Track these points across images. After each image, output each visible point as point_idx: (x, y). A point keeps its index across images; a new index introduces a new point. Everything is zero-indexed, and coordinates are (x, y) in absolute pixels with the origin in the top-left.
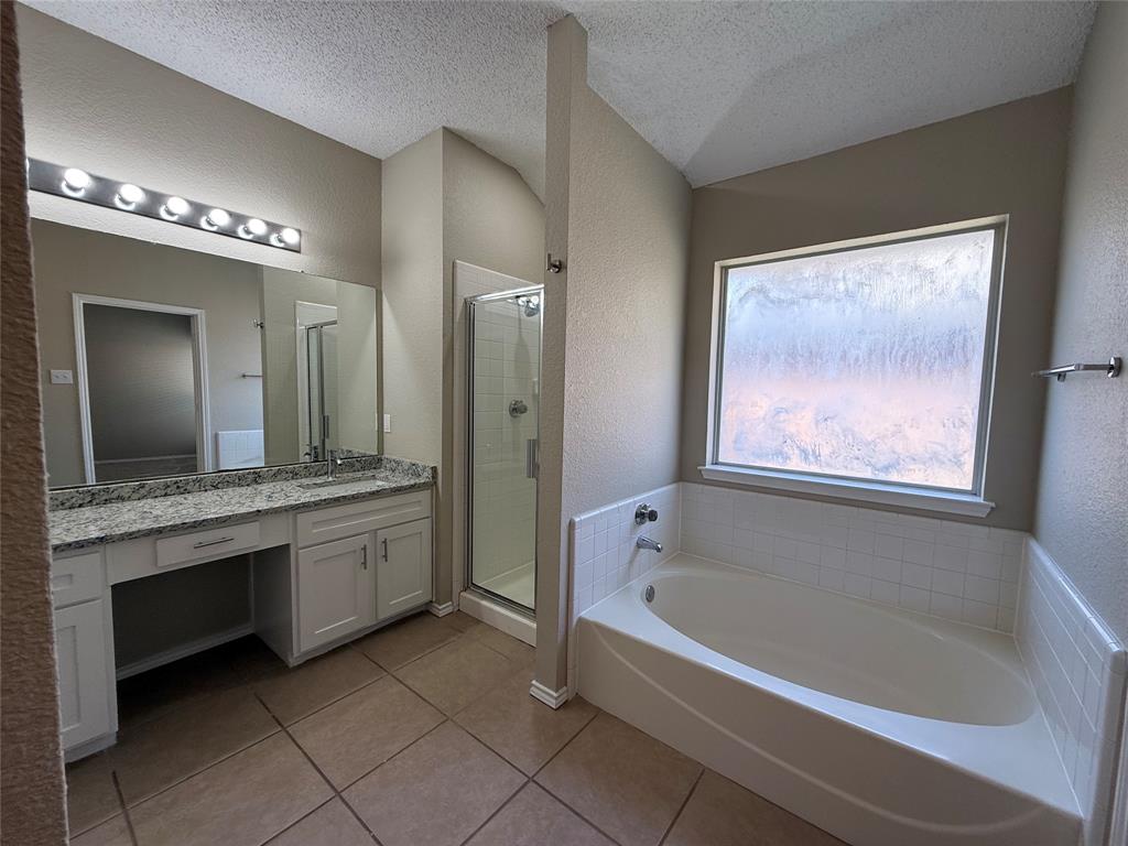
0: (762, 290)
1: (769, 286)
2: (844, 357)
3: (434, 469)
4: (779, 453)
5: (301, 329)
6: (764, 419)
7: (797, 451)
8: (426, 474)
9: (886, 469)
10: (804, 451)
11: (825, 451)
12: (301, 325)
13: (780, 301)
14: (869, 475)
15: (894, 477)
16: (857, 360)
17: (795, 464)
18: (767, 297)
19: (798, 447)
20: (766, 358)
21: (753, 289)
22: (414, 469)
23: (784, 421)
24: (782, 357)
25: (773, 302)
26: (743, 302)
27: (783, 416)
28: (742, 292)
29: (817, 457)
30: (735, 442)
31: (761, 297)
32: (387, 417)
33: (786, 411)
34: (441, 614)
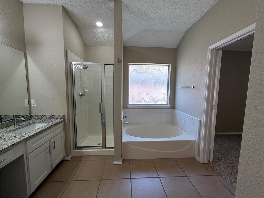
1: (137, 69)
2: (150, 84)
3: (64, 116)
4: (141, 101)
6: (137, 95)
8: (60, 118)
9: (156, 102)
10: (144, 100)
11: (148, 100)
13: (140, 72)
14: (154, 103)
15: (157, 103)
16: (152, 84)
17: (143, 103)
20: (137, 83)
21: (134, 69)
23: (141, 95)
24: (140, 83)
25: (138, 72)
26: (132, 72)
28: (132, 70)
29: (147, 101)
30: (132, 100)
31: (136, 71)
33: (141, 93)
34: (69, 159)
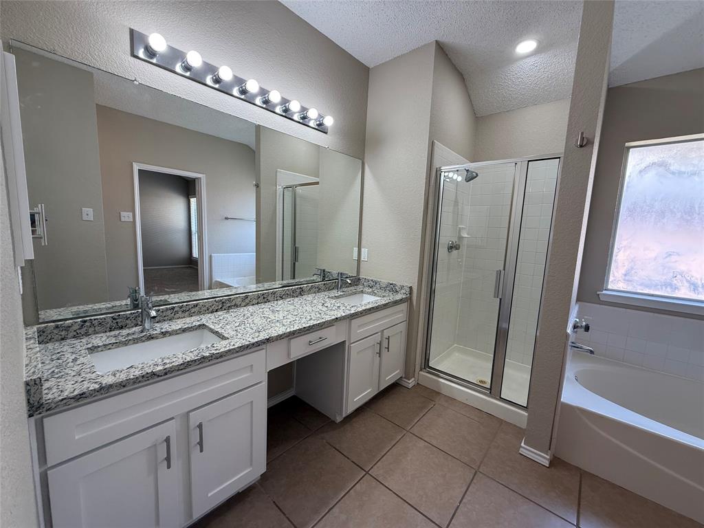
0: (662, 164)
1: (671, 161)
3: (411, 288)
4: (670, 285)
5: (279, 188)
6: (655, 259)
7: (686, 284)
8: (403, 291)
10: (693, 284)
12: (279, 186)
13: (681, 173)
18: (668, 170)
19: (687, 281)
20: (662, 214)
21: (654, 164)
22: (392, 288)
23: (676, 262)
24: (679, 215)
25: (673, 173)
26: (642, 173)
27: (674, 258)
28: (643, 166)
30: (625, 275)
31: (661, 169)
32: (364, 251)
33: (678, 255)
34: (410, 386)
